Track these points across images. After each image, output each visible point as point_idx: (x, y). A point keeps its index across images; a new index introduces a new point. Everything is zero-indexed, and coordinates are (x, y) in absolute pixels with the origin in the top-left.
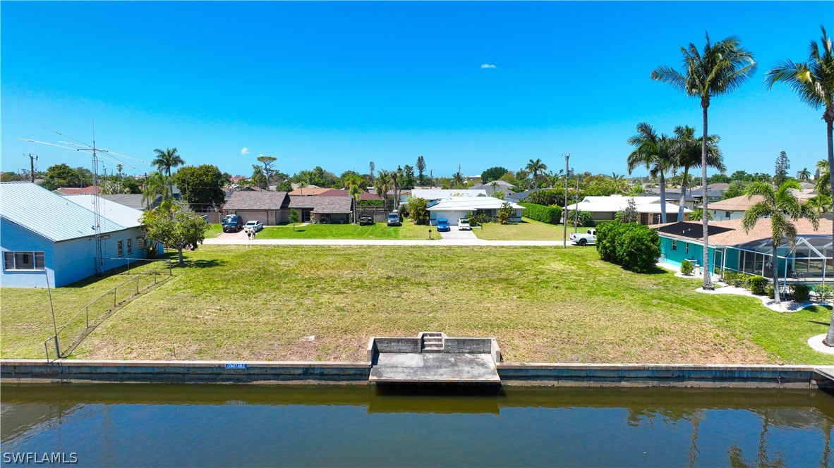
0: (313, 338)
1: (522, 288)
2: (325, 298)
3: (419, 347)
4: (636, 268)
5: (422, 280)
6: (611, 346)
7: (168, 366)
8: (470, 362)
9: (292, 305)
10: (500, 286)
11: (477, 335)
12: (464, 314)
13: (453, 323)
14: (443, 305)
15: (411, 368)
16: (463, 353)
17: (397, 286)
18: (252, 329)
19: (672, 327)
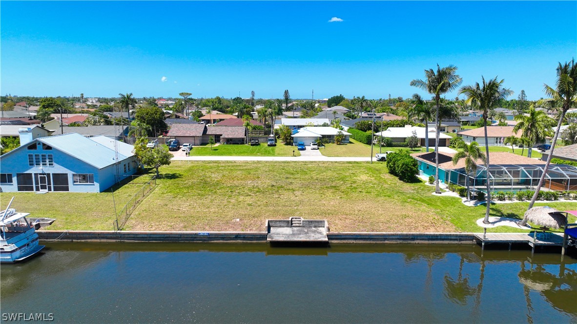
0: (238, 220)
1: (343, 192)
2: (241, 198)
3: (290, 224)
4: (405, 180)
5: (291, 187)
6: (382, 224)
7: (171, 234)
8: (314, 232)
9: (225, 202)
10: (332, 191)
11: (318, 218)
12: (312, 207)
13: (306, 212)
14: (301, 202)
15: (287, 235)
16: (311, 227)
17: (278, 191)
18: (208, 215)
19: (413, 214)
